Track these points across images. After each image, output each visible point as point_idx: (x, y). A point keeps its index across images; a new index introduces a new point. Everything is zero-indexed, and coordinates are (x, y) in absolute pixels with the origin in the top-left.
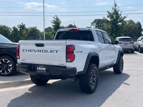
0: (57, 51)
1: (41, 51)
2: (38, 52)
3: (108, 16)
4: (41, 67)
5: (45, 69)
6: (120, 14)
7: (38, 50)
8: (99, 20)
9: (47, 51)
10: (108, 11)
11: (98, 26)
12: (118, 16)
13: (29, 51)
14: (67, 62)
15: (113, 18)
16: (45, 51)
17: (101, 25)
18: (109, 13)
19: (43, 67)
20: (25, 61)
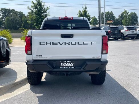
0: (91, 43)
1: (70, 44)
2: (65, 44)
3: (32, 6)
4: (67, 63)
5: (72, 64)
6: (43, 6)
7: (65, 43)
8: (6, 9)
9: (78, 43)
10: (32, 1)
11: (5, 16)
12: (41, 7)
13: (50, 43)
14: (102, 54)
15: (38, 9)
16: (76, 43)
17: (8, 14)
18: (33, 3)
19: (69, 63)
20: (42, 57)
